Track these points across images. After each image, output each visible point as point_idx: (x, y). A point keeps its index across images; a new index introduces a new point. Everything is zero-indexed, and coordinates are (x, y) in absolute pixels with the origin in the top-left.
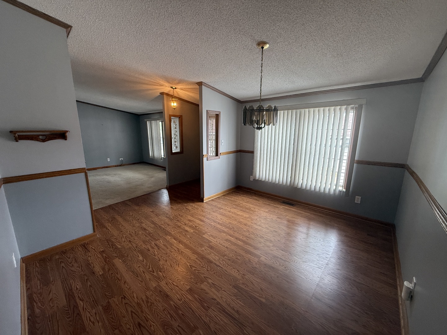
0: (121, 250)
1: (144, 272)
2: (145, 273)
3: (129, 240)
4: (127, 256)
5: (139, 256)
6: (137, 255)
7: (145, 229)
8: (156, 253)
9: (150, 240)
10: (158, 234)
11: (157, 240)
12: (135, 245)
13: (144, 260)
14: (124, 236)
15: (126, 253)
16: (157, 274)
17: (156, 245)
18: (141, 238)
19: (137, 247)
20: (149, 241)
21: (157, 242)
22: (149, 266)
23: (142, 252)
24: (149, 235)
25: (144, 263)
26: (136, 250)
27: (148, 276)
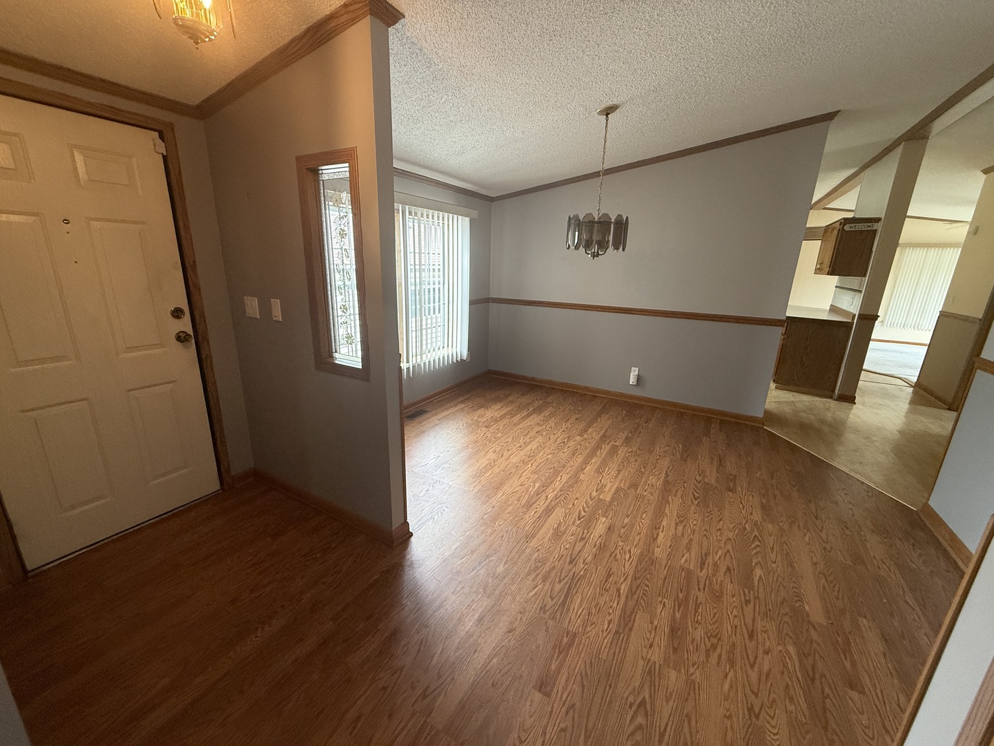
0: (790, 634)
1: (772, 549)
2: (771, 546)
3: (751, 645)
4: (785, 603)
5: (758, 577)
6: (761, 584)
7: (673, 630)
8: (720, 552)
9: (701, 587)
10: (665, 578)
11: (689, 572)
12: (749, 610)
13: (756, 564)
14: (754, 675)
15: (782, 612)
16: (752, 530)
17: (703, 563)
18: (715, 614)
19: (748, 602)
20: (705, 585)
21: (692, 567)
22: (755, 548)
23: (746, 580)
24: (687, 599)
25: (760, 559)
26: (755, 598)
27: (771, 540)
